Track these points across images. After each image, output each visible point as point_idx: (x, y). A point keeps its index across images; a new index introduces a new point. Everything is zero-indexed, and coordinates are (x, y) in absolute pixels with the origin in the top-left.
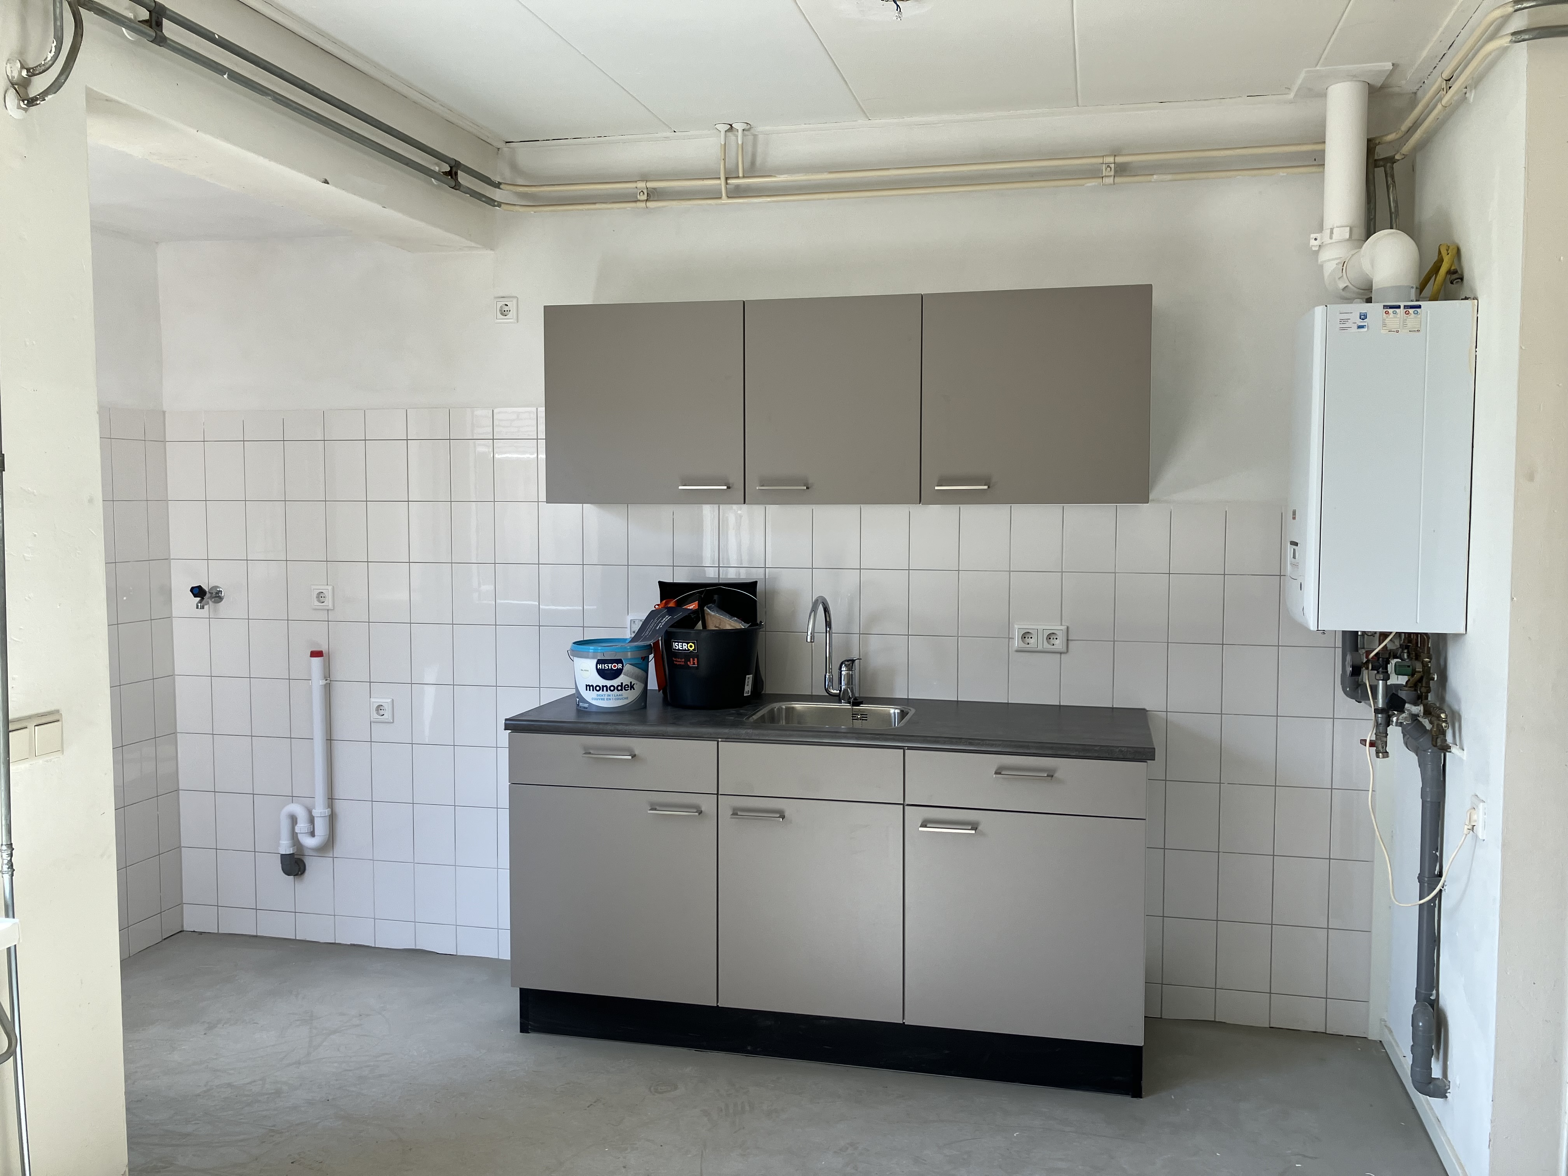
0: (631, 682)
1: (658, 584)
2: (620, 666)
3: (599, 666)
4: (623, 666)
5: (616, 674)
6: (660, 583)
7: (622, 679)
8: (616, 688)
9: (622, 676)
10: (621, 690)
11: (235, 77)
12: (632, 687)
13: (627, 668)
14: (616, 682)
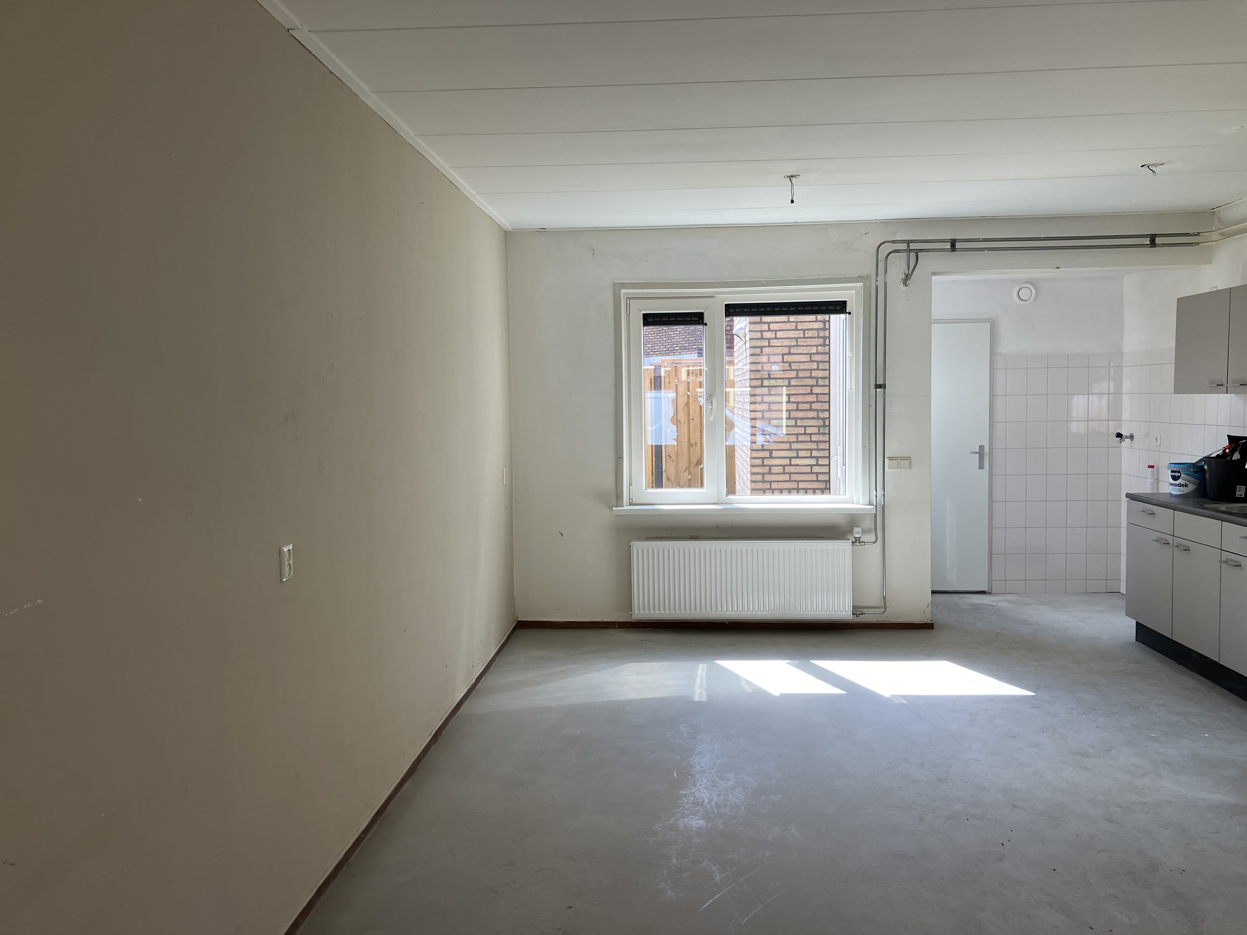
0: (1186, 483)
1: (1227, 437)
2: (1179, 474)
3: (1172, 474)
4: (1181, 475)
5: (1179, 478)
6: (1228, 436)
7: (1180, 481)
8: (1178, 485)
9: (1180, 479)
10: (1180, 486)
11: (989, 249)
12: (1186, 486)
13: (1183, 476)
14: (1177, 482)
